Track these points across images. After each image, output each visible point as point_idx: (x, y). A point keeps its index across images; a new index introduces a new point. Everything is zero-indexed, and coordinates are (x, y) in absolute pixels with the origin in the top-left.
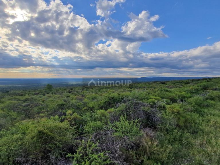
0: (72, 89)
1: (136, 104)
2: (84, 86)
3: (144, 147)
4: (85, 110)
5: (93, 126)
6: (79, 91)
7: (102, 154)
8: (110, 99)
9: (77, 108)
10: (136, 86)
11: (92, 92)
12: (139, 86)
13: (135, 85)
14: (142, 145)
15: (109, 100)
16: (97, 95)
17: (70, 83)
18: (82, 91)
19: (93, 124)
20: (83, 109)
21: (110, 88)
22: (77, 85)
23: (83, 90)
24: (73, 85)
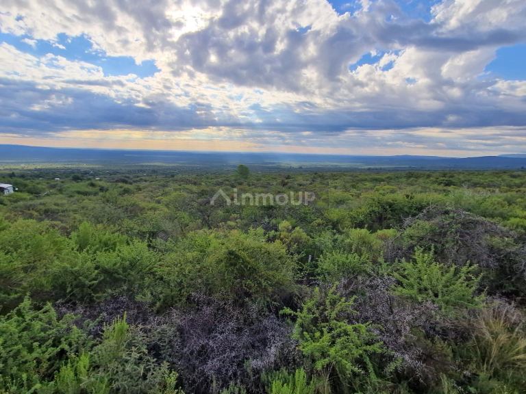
0: (288, 178)
1: (467, 225)
2: (316, 174)
3: (483, 343)
4: (319, 225)
5: (340, 263)
6: (305, 182)
7: (363, 327)
8: (383, 207)
9: (302, 219)
10: (463, 179)
11: (335, 187)
12: (475, 179)
13: (461, 177)
14: (477, 337)
15: (380, 210)
16: (347, 195)
17: (285, 163)
18: (311, 184)
19: (340, 257)
20: (314, 223)
21: (383, 181)
22: (301, 171)
23: (313, 181)
24: (290, 169)
